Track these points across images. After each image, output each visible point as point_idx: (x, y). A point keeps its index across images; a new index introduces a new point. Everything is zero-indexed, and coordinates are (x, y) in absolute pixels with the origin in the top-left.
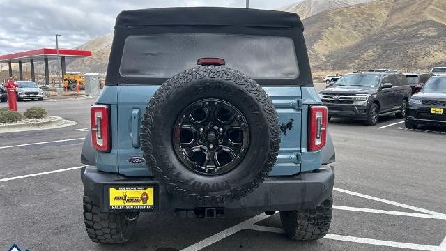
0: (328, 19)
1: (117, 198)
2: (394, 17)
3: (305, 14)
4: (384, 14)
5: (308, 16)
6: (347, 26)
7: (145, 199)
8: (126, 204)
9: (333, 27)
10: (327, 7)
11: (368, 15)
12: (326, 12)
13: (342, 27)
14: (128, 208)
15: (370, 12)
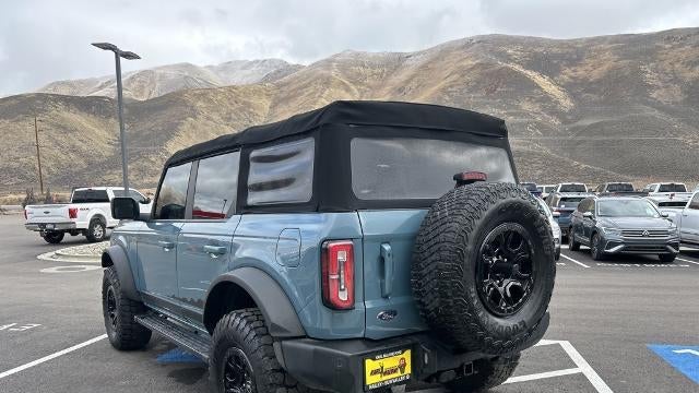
0: (185, 103)
1: (374, 373)
2: (279, 110)
3: (146, 94)
4: (266, 103)
5: (152, 97)
6: (215, 116)
7: (402, 367)
8: (385, 378)
9: (195, 117)
10: (180, 86)
11: (244, 103)
12: (180, 94)
13: (208, 119)
14: (387, 383)
15: (246, 100)
